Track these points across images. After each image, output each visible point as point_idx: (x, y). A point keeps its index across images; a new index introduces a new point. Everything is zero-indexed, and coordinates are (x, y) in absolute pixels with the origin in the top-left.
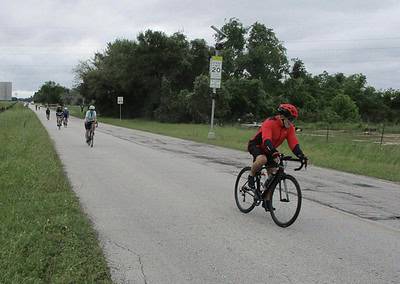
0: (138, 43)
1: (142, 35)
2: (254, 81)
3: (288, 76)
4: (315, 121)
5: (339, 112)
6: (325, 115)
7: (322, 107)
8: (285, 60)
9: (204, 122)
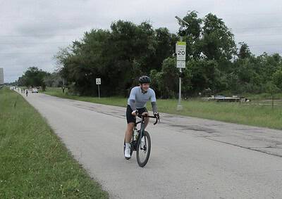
0: (111, 31)
1: (114, 25)
2: (210, 62)
3: (237, 57)
4: (259, 93)
5: (278, 85)
6: (268, 88)
7: (264, 82)
8: (233, 44)
9: (171, 98)
